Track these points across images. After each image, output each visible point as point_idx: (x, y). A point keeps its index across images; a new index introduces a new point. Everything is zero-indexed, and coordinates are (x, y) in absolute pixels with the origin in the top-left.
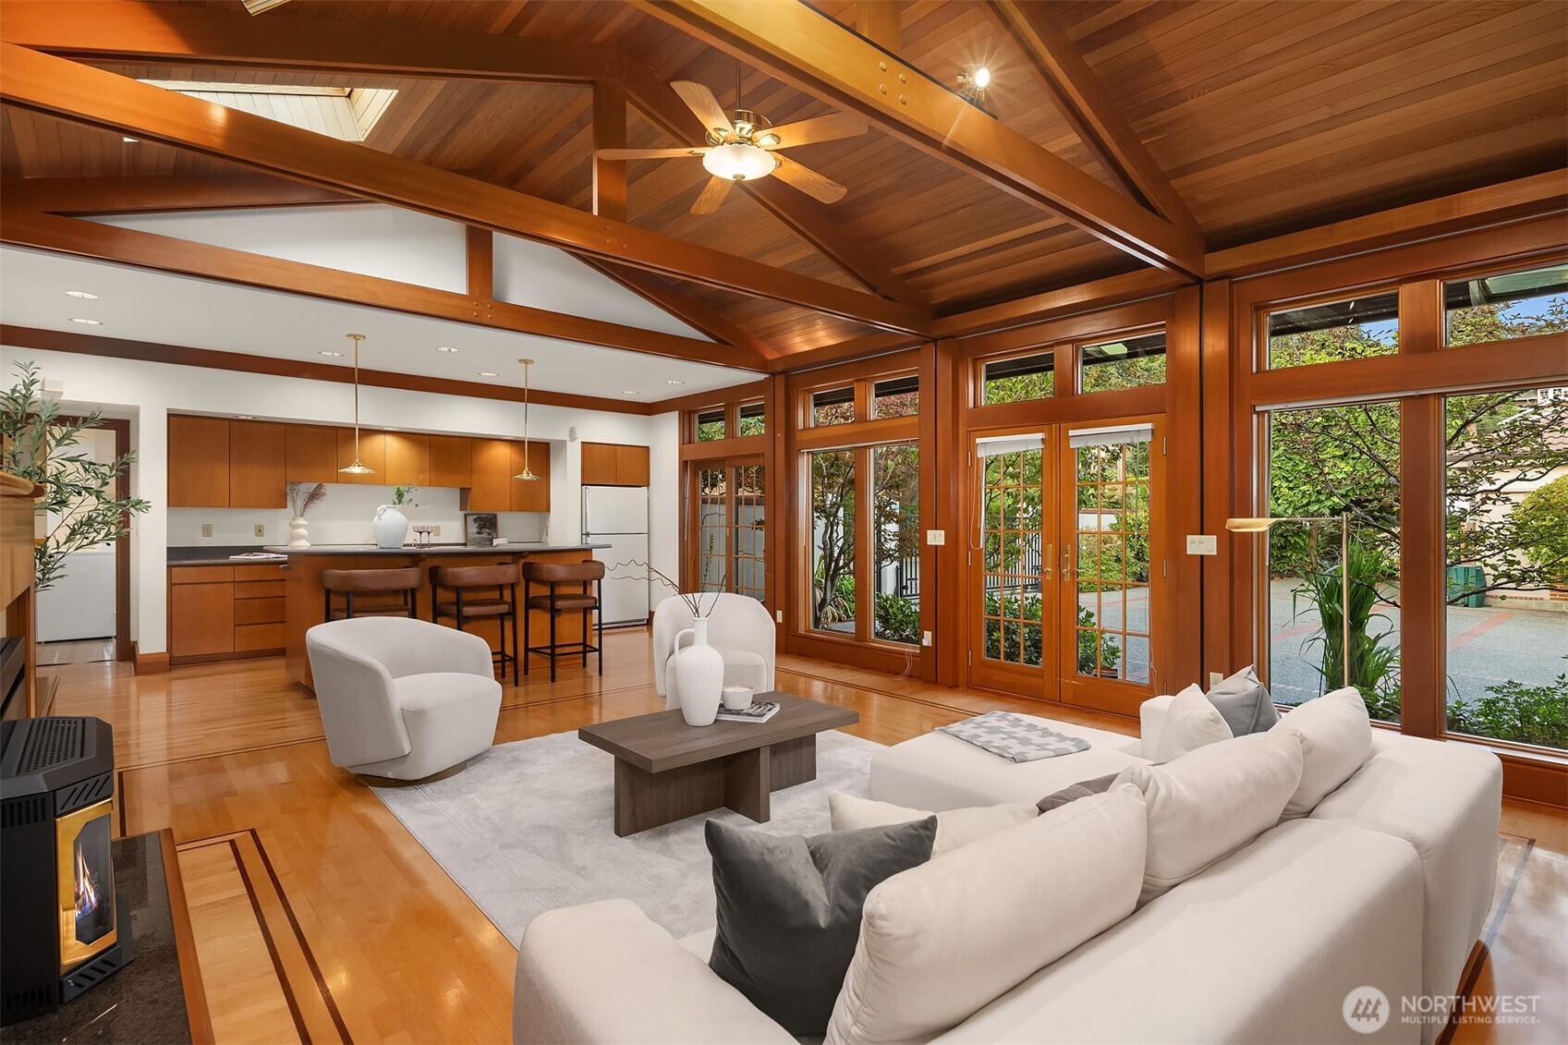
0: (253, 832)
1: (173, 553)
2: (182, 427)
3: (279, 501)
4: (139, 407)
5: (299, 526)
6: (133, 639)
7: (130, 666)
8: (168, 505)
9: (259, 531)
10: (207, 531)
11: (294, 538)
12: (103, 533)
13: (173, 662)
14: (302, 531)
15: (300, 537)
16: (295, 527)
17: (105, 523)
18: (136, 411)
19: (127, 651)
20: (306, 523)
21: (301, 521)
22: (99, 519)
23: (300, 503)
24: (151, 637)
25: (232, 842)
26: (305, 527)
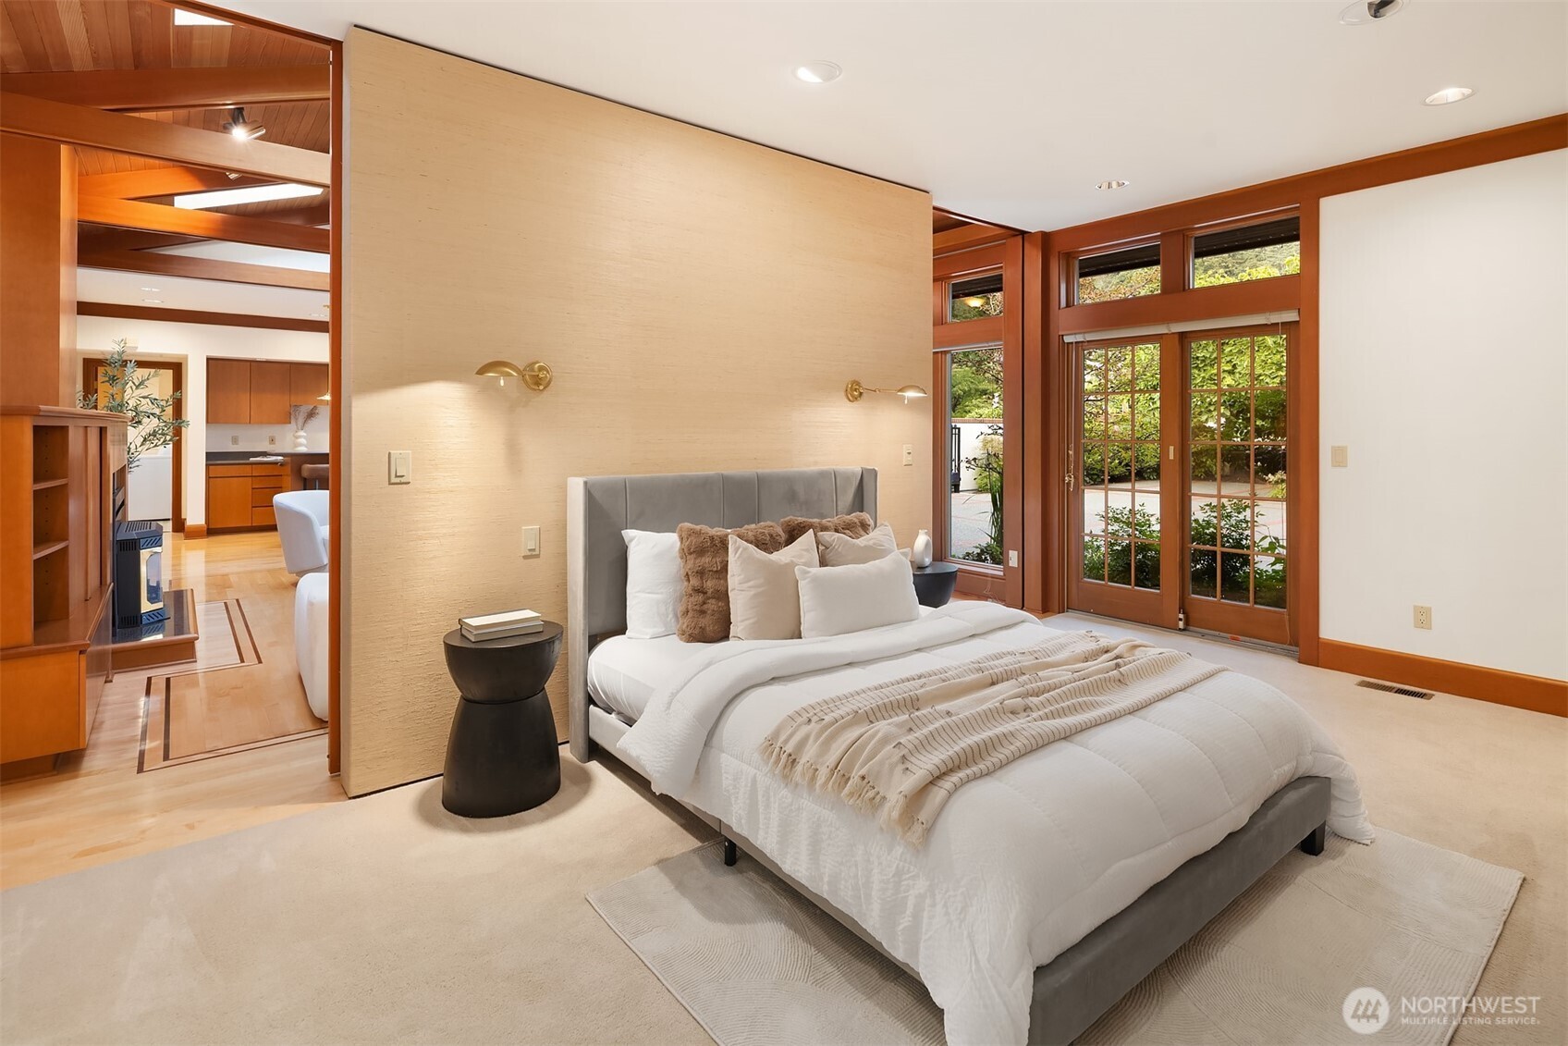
0: (237, 600)
1: (210, 456)
2: (216, 367)
3: (286, 418)
4: (187, 356)
5: (300, 437)
6: (183, 517)
7: (182, 535)
8: (207, 422)
9: (272, 441)
10: (235, 440)
11: (297, 445)
12: (162, 440)
13: (211, 531)
14: (302, 441)
15: (301, 445)
16: (297, 437)
17: (163, 434)
18: (186, 358)
19: (179, 525)
20: (305, 434)
21: (302, 433)
22: (160, 432)
23: (301, 420)
24: (195, 514)
25: (225, 603)
26: (305, 437)
